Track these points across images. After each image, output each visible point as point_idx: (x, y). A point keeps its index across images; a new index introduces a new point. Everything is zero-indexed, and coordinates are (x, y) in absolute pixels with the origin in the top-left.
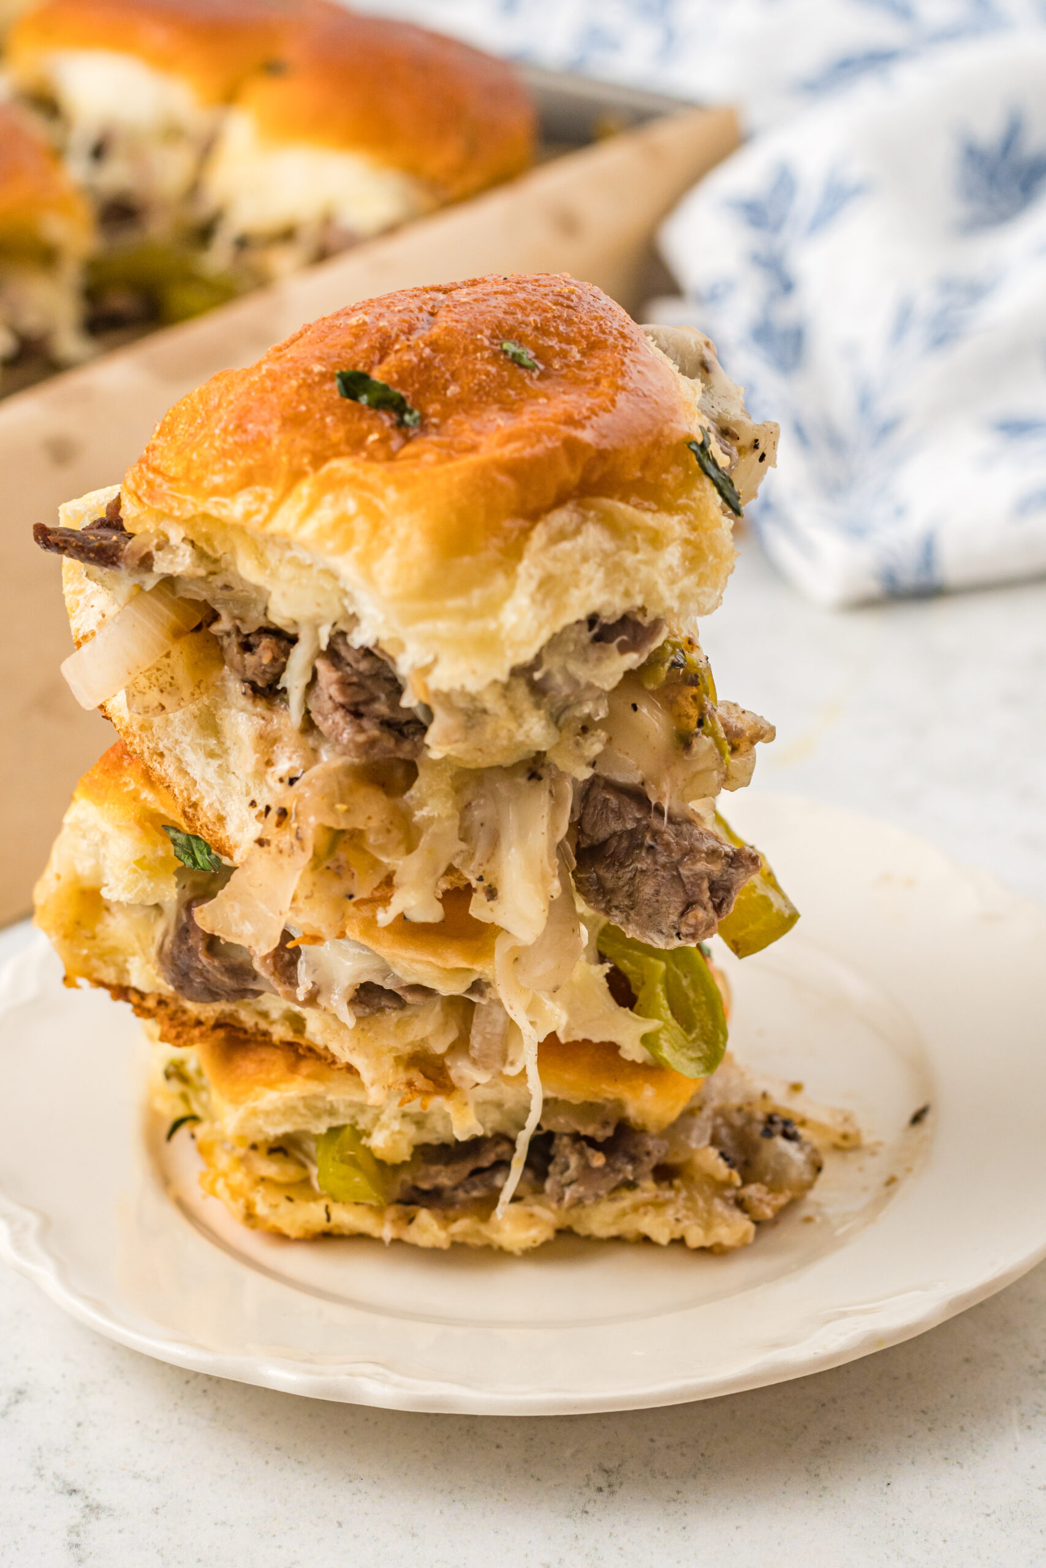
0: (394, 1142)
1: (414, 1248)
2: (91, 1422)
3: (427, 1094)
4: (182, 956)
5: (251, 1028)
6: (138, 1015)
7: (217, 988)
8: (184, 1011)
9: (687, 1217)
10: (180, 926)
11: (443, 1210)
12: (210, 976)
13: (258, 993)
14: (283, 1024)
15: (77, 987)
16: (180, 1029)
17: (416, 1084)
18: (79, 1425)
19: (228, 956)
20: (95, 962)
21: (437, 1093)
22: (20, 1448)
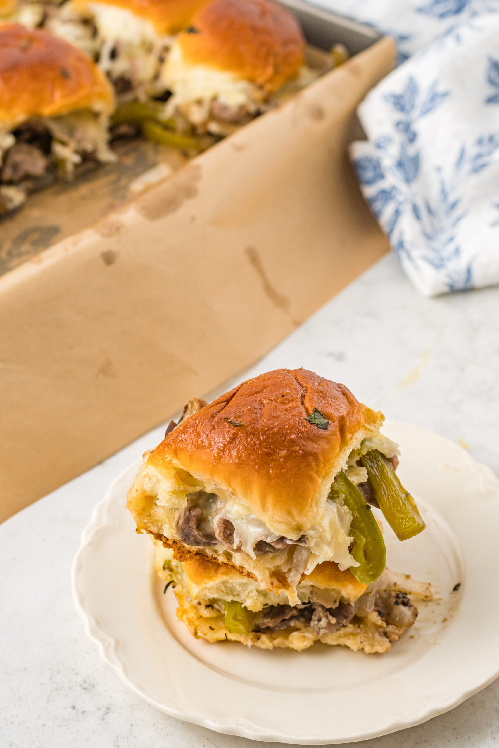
0: (255, 603)
1: (259, 649)
2: (136, 724)
3: (279, 588)
4: (186, 529)
5: (210, 556)
6: (165, 547)
7: (199, 541)
8: (184, 547)
9: (365, 641)
10: (186, 517)
11: (271, 634)
12: (197, 538)
13: (215, 544)
14: (223, 556)
15: (142, 533)
16: (182, 554)
17: (274, 584)
18: (132, 725)
19: (205, 531)
20: (149, 524)
21: (283, 588)
22: (110, 736)
